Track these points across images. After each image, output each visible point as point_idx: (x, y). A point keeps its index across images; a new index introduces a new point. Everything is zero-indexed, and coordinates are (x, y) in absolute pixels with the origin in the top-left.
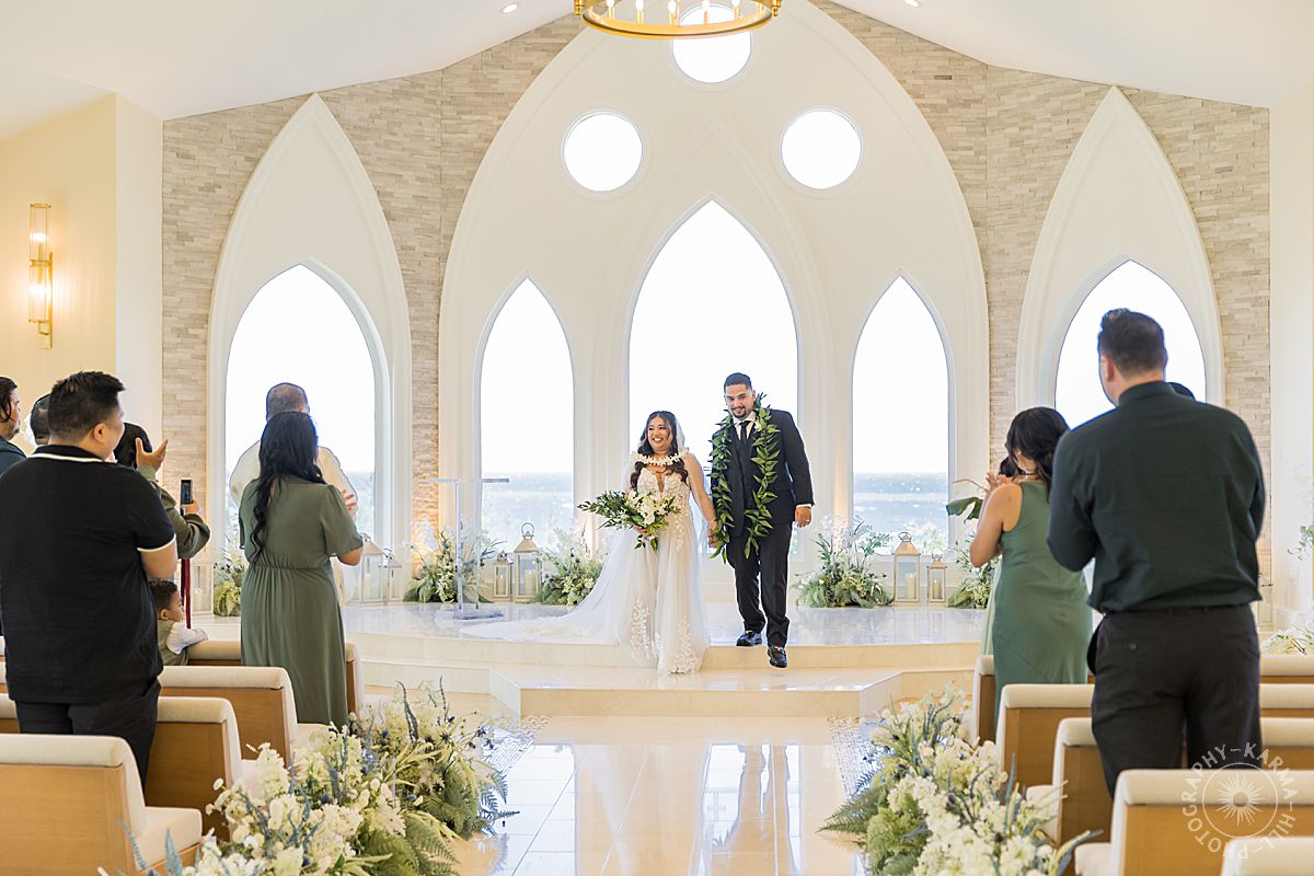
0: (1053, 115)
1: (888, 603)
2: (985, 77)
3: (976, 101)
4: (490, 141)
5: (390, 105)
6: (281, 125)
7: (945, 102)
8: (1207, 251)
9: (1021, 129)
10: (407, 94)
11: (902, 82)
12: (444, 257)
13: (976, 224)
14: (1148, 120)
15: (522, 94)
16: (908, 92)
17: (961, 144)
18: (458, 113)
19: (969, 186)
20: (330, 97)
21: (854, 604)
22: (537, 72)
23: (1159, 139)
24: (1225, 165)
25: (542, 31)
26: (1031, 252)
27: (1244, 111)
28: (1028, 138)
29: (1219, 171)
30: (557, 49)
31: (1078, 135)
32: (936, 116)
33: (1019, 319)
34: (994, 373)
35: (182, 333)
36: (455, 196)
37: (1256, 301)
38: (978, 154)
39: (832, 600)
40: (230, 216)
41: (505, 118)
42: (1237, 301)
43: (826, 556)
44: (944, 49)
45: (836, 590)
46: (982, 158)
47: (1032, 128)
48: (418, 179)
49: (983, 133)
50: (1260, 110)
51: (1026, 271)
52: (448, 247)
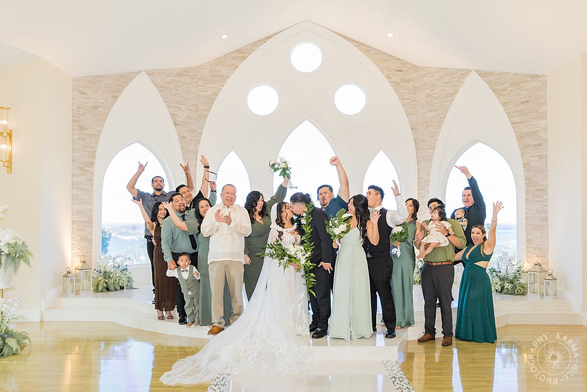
0: (445, 84)
2: (415, 71)
3: (412, 80)
4: (217, 95)
5: (175, 78)
6: (128, 83)
7: (400, 80)
8: (517, 136)
9: (431, 90)
10: (183, 74)
11: (383, 72)
12: (198, 142)
13: (412, 129)
14: (489, 83)
15: (230, 76)
16: (385, 76)
17: (406, 97)
18: (205, 84)
19: (410, 114)
20: (150, 74)
22: (236, 67)
23: (494, 91)
24: (525, 100)
25: (238, 51)
26: (436, 140)
27: (534, 77)
28: (435, 94)
29: (522, 103)
30: (245, 58)
31: (457, 92)
32: (396, 85)
33: (431, 167)
34: (420, 188)
35: (82, 169)
36: (203, 117)
37: (540, 157)
38: (413, 101)
40: (104, 120)
41: (223, 86)
42: (532, 157)
44: (399, 59)
46: (415, 103)
47: (436, 90)
48: (188, 109)
49: (415, 93)
50: (542, 76)
51: (434, 148)
52: (200, 137)
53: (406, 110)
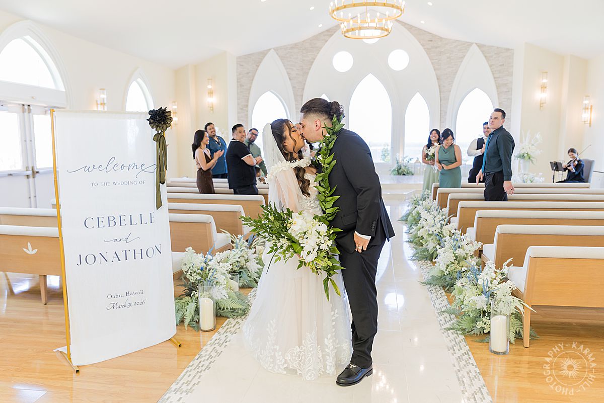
0: (458, 50)
1: (413, 174)
2: (441, 41)
3: (439, 47)
4: (314, 59)
5: (290, 51)
6: (264, 57)
7: (431, 47)
8: (497, 86)
9: (450, 54)
10: (294, 47)
11: (420, 42)
12: (303, 89)
13: (438, 79)
14: (483, 52)
15: (323, 47)
16: (421, 45)
17: (434, 58)
18: (307, 52)
19: (436, 69)
20: (276, 49)
21: (404, 175)
22: (326, 41)
23: (486, 57)
24: (502, 64)
25: (328, 31)
26: (452, 86)
27: (508, 50)
28: (452, 56)
29: (501, 65)
30: (331, 35)
31: (465, 56)
32: (428, 51)
33: (448, 103)
35: (242, 109)
36: (306, 73)
38: (439, 61)
39: (399, 174)
40: (252, 80)
41: (318, 53)
42: (504, 99)
43: (398, 163)
44: (430, 33)
45: (400, 171)
47: (453, 54)
48: (297, 69)
49: (440, 55)
50: (512, 49)
51: (450, 91)
52: (304, 86)
53: (434, 67)
